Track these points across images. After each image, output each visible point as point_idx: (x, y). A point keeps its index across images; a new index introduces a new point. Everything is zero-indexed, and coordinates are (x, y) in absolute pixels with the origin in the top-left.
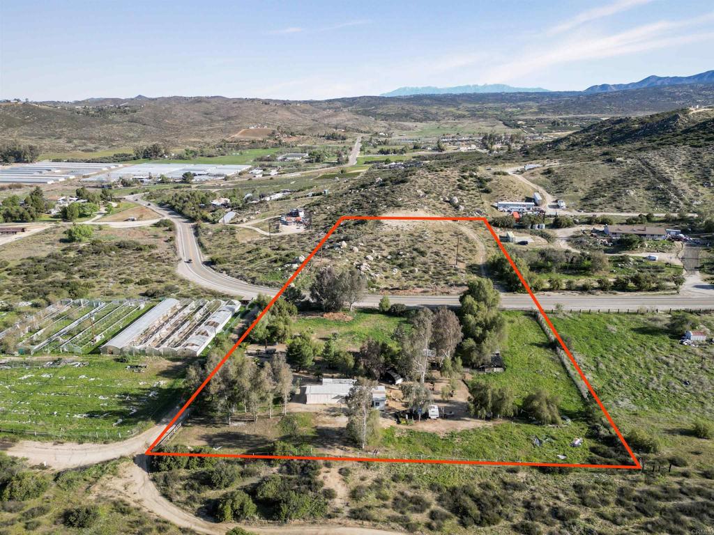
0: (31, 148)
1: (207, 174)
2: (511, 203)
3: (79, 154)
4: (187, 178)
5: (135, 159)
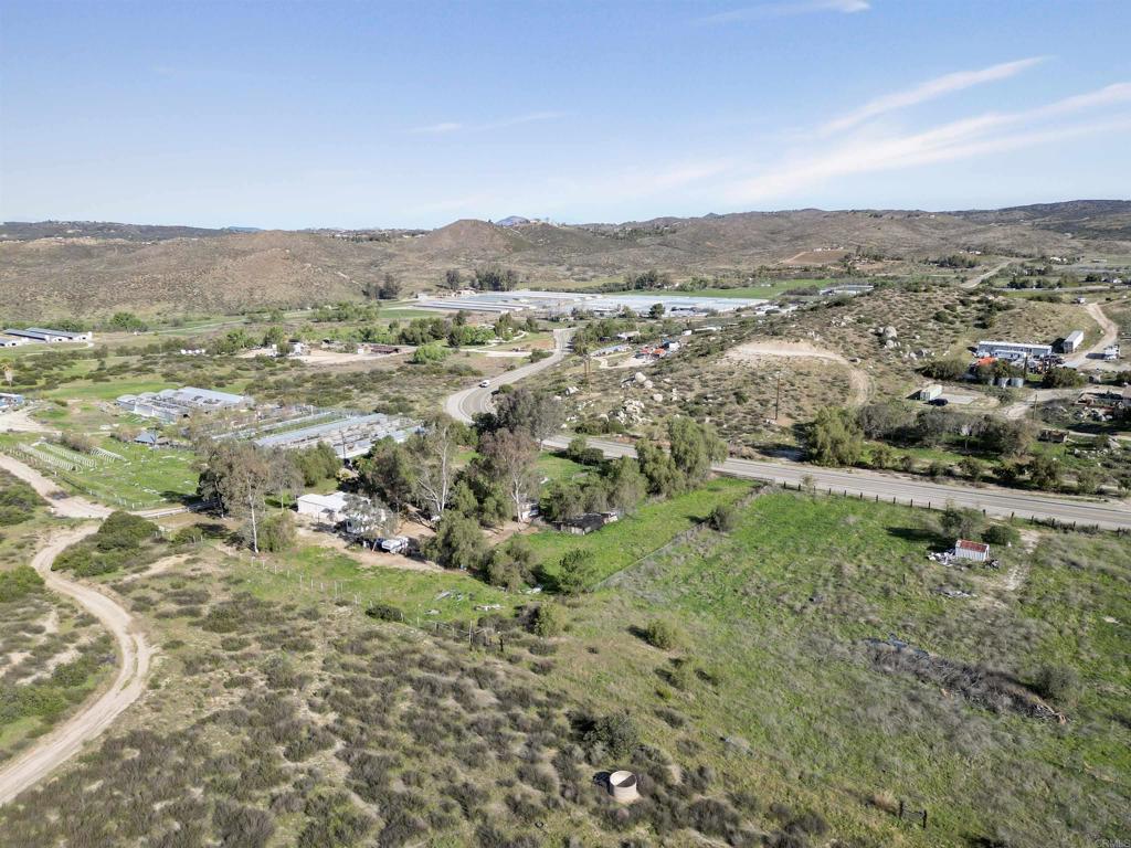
0: (510, 274)
1: (692, 309)
2: (1016, 345)
3: (572, 284)
4: (655, 312)
5: (624, 290)
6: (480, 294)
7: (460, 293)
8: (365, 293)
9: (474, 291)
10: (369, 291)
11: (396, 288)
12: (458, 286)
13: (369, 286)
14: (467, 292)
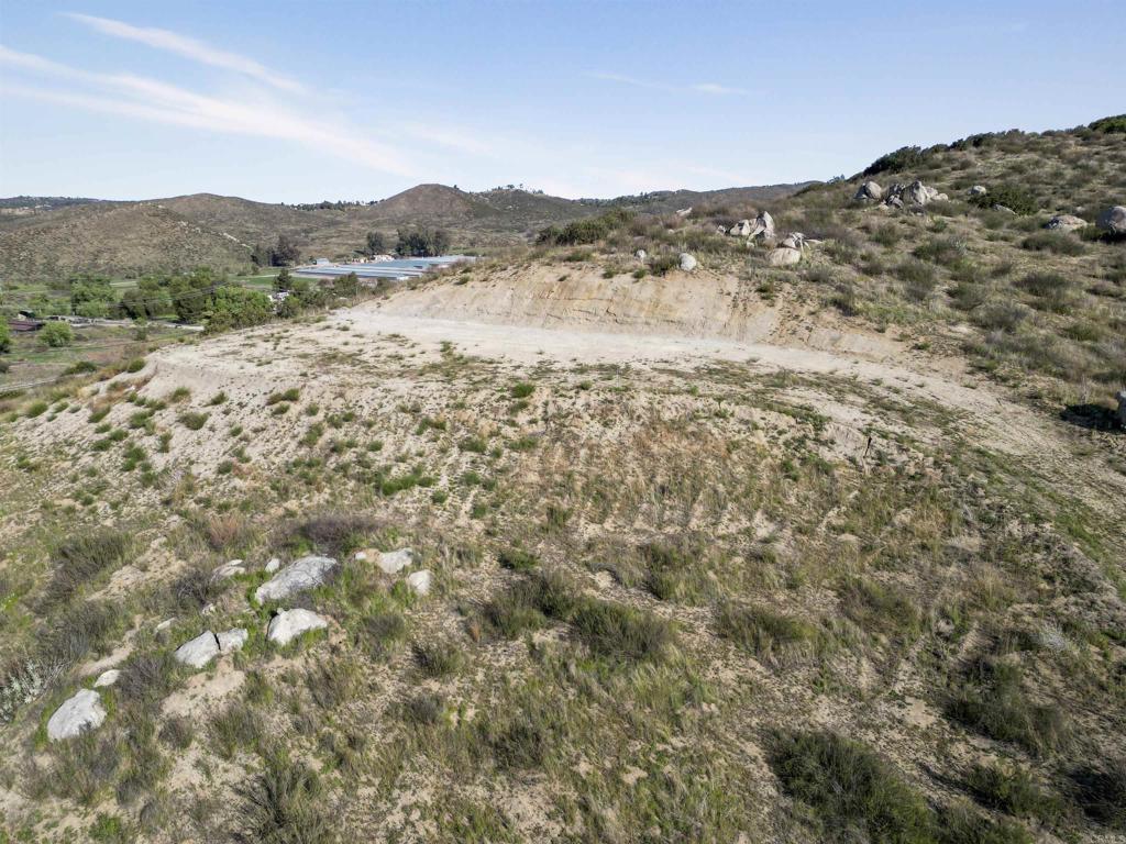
6: (398, 260)
7: (373, 259)
8: (254, 259)
9: (393, 256)
10: (260, 256)
11: (292, 251)
12: (381, 252)
13: (258, 249)
14: (384, 258)
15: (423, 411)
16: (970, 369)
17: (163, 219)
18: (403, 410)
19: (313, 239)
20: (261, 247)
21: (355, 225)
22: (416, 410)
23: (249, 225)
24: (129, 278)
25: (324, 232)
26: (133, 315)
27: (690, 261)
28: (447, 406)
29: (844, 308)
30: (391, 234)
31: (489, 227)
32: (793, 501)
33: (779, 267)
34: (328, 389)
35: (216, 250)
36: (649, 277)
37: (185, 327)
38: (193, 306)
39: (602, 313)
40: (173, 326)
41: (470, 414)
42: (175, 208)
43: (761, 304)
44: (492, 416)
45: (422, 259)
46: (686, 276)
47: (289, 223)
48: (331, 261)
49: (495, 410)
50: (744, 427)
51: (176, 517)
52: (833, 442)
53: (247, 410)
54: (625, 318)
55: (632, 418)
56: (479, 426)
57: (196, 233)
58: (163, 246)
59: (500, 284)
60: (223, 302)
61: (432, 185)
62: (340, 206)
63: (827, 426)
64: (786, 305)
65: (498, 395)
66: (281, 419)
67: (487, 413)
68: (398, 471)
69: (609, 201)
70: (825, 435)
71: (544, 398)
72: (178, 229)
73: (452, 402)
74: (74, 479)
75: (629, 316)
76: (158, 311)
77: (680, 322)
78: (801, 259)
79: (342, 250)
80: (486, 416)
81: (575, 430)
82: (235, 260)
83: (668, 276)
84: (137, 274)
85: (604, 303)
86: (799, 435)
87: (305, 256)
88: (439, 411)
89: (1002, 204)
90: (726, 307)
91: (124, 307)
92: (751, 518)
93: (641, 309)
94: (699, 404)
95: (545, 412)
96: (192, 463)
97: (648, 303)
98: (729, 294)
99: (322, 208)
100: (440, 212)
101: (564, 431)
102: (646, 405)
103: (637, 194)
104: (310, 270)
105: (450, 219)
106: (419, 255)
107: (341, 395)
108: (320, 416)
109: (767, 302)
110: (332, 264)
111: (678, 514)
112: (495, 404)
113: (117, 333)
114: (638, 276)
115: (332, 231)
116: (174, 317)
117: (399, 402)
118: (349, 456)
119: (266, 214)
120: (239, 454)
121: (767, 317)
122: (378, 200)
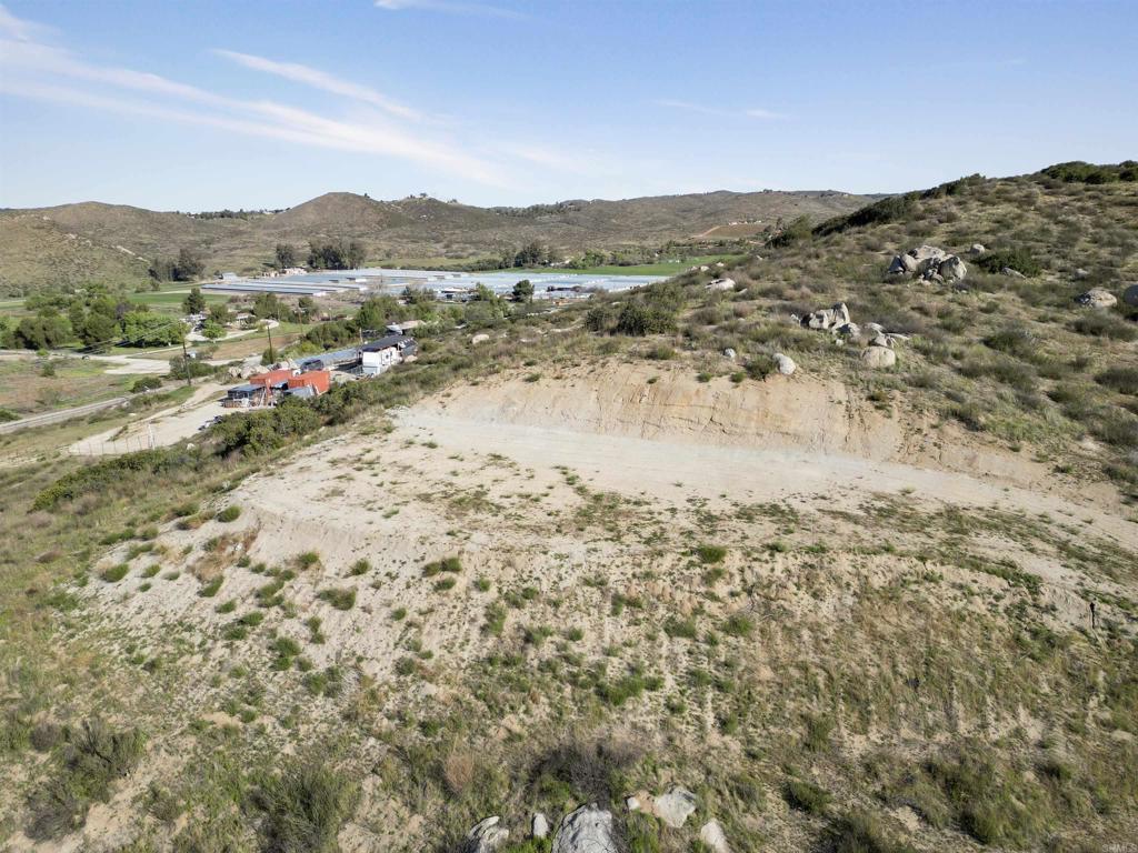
3: (441, 262)
5: (498, 268)
6: (312, 274)
7: (285, 272)
8: (152, 273)
9: (305, 269)
10: (158, 270)
11: (194, 265)
12: (292, 265)
13: (156, 263)
14: (296, 271)
15: (610, 585)
16: (1123, 498)
17: (49, 231)
18: (587, 582)
19: (215, 251)
20: (160, 260)
21: (260, 235)
22: (601, 584)
23: (142, 235)
24: (12, 296)
25: (229, 242)
26: (31, 345)
27: (789, 364)
28: (634, 575)
29: (967, 420)
30: (302, 246)
31: (404, 237)
32: (1046, 689)
33: (878, 369)
34: (492, 555)
35: (110, 264)
36: (747, 381)
37: (93, 357)
38: (100, 335)
39: (706, 422)
40: (80, 356)
41: (663, 584)
42: (59, 218)
43: (878, 415)
44: (686, 587)
45: (338, 272)
46: (788, 380)
47: (187, 232)
48: (238, 275)
49: (689, 580)
50: (959, 593)
51: (372, 741)
52: (1054, 609)
53: (400, 583)
54: (733, 429)
55: (840, 587)
56: (677, 601)
57: (86, 246)
58: (52, 262)
59: (579, 383)
60: (134, 328)
61: (340, 194)
62: (242, 215)
63: (1042, 589)
64: (903, 416)
65: (686, 560)
66: (447, 595)
67: (680, 583)
68: (615, 670)
69: (524, 210)
70: (1044, 600)
71: (739, 564)
72: (66, 242)
73: (638, 570)
74: (215, 683)
75: (736, 426)
76: (60, 339)
77: (797, 436)
78: (897, 359)
79: (249, 263)
80: (681, 588)
81: (786, 605)
82: (131, 275)
83: (770, 380)
84: (22, 292)
85: (706, 410)
86: (1017, 599)
87: (208, 270)
88: (626, 583)
89: (1011, 267)
90: (841, 418)
91: (19, 334)
92: (1015, 716)
93: (749, 419)
94: (904, 566)
95: (744, 580)
96: (360, 659)
97: (756, 412)
98: (840, 403)
99: (223, 217)
100: (350, 221)
101: (774, 605)
102: (850, 569)
103: (553, 203)
104: (217, 286)
105: (362, 228)
106: (334, 268)
107: (510, 564)
108: (492, 593)
109: (882, 412)
110: (239, 279)
111: (940, 714)
112: (686, 573)
113: (21, 368)
114: (736, 379)
115: (235, 242)
116: (79, 345)
117: (579, 572)
118: (547, 650)
119: (161, 223)
120: (416, 647)
121: (888, 430)
122: (284, 208)
